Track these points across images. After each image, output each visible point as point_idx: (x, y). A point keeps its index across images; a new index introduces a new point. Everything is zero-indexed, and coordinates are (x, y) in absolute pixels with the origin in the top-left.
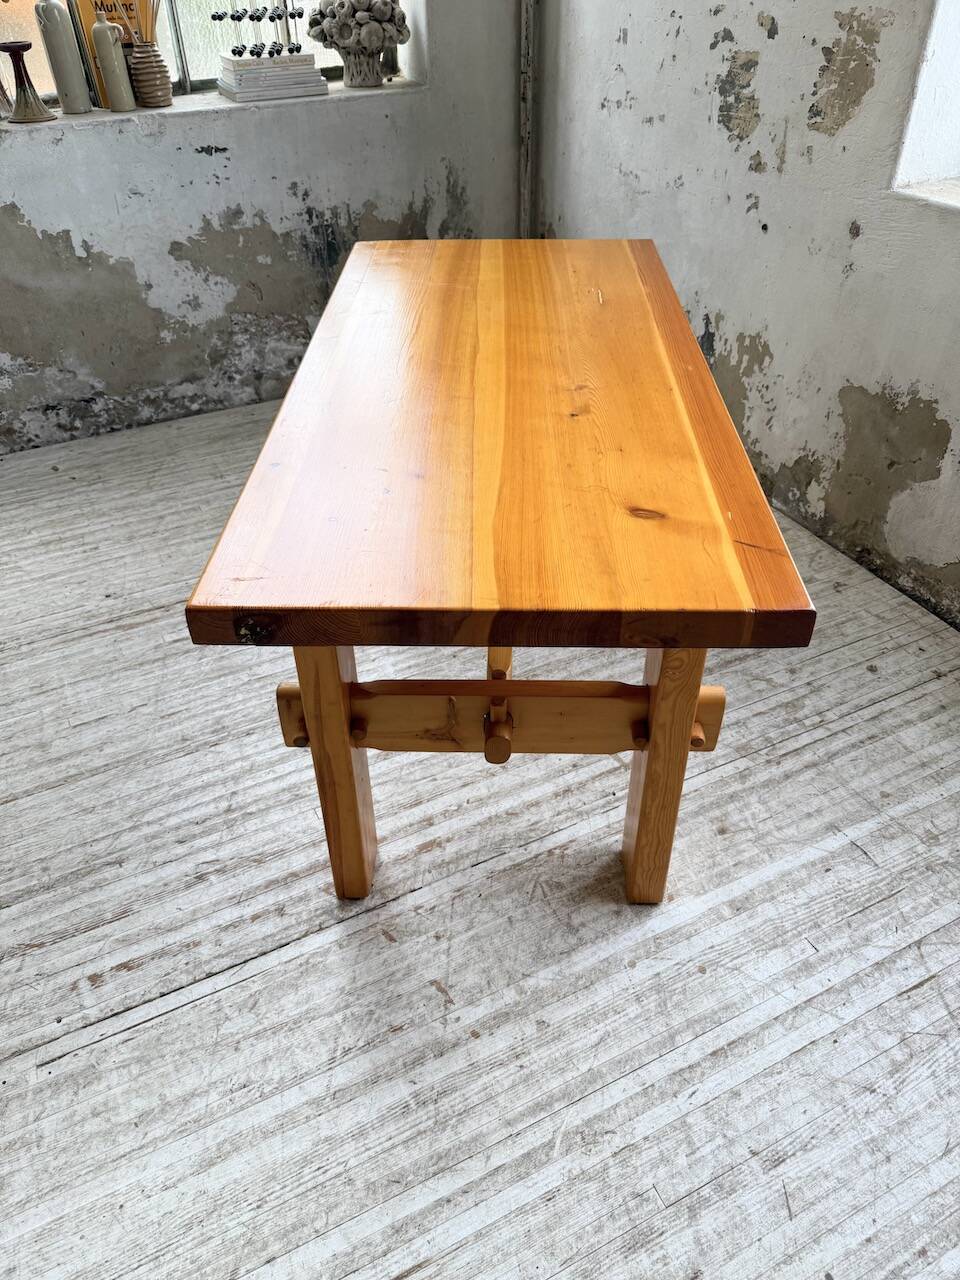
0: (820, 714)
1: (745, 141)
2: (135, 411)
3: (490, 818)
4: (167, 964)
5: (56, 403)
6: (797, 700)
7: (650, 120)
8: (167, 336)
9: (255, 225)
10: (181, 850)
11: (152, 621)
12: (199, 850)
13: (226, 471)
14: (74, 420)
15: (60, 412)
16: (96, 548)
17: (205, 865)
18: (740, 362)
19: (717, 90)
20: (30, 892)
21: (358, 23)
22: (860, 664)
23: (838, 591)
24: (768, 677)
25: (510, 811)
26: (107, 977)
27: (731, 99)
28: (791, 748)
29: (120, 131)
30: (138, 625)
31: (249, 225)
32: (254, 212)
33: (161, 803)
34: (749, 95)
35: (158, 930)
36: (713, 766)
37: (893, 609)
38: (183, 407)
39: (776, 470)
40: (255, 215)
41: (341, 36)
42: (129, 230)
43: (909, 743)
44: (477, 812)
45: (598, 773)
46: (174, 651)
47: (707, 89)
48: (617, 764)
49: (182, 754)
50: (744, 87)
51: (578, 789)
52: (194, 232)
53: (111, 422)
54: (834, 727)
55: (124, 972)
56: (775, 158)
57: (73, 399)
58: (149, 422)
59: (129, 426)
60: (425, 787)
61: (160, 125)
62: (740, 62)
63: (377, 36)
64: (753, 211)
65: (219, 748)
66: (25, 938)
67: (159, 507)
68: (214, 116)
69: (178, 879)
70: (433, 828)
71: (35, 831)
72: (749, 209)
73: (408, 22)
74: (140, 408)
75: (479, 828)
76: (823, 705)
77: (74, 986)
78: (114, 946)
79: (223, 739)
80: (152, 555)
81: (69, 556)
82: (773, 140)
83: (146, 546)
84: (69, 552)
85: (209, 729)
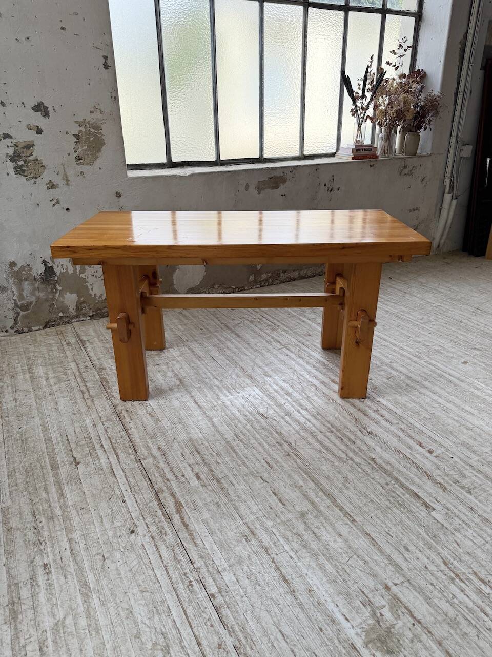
0: (255, 318)
1: (39, 179)
4: (413, 435)
6: (248, 321)
10: (358, 442)
17: (364, 433)
19: (9, 161)
20: (402, 485)
24: (237, 324)
26: (428, 449)
33: (333, 454)
34: (34, 159)
35: (400, 439)
49: (299, 454)
50: (28, 156)
55: (423, 445)
56: (62, 180)
62: (21, 146)
64: (57, 205)
65: (292, 441)
66: (425, 479)
69: (374, 439)
71: (366, 496)
72: (54, 205)
77: (437, 457)
78: (414, 450)
79: (286, 442)
80: (76, 521)
81: (50, 585)
82: (58, 174)
83: (58, 528)
84: (43, 586)
85: (280, 448)
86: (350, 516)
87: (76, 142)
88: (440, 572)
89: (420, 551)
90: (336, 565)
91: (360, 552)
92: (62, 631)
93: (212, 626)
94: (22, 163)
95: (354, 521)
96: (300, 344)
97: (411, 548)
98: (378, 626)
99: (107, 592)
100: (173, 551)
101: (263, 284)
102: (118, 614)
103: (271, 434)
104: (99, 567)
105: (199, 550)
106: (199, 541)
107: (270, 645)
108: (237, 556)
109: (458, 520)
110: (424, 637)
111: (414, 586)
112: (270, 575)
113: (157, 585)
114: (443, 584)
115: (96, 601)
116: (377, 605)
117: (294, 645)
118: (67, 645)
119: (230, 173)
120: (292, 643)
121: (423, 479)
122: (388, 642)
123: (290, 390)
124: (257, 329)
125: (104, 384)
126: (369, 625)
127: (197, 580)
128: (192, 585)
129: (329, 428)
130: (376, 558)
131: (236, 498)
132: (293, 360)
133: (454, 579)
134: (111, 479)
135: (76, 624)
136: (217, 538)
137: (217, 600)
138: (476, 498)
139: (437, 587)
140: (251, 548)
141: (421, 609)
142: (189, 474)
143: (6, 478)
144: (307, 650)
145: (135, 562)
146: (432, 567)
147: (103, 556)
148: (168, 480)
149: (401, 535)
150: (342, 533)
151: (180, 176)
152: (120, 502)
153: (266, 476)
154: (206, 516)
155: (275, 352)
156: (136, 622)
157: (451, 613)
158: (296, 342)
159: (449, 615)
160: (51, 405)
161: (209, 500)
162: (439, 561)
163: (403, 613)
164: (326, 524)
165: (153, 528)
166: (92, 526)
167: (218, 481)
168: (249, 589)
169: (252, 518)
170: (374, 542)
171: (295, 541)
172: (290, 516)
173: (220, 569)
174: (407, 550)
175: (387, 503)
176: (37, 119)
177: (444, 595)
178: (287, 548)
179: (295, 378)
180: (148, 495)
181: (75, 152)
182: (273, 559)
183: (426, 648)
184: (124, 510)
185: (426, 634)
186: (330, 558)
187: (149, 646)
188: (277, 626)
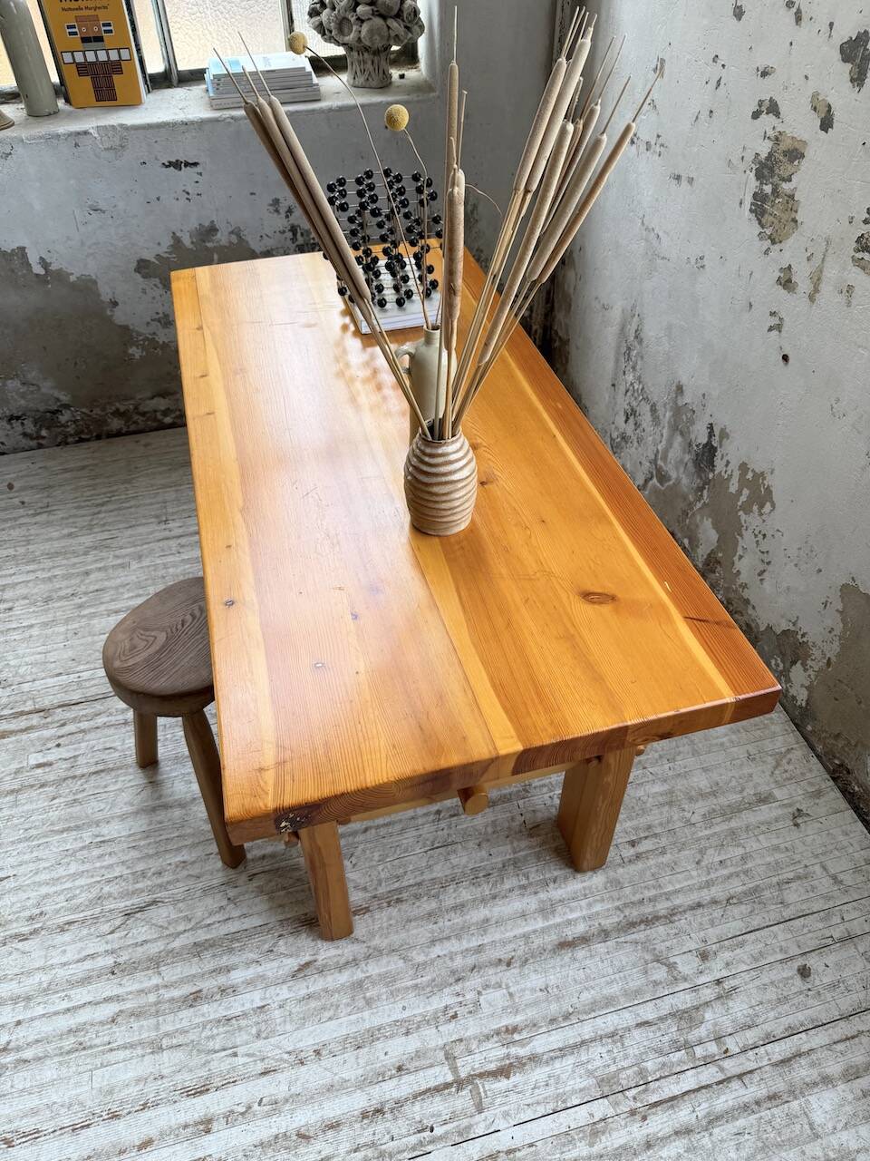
0: (718, 1039)
1: (777, 247)
2: (105, 422)
3: (276, 1137)
5: (20, 414)
6: (697, 1008)
7: (678, 178)
8: (135, 352)
9: (230, 242)
11: (27, 730)
13: (173, 513)
14: (40, 429)
15: (25, 422)
16: (10, 609)
18: (740, 492)
19: (754, 171)
21: (358, 19)
22: (791, 958)
23: (797, 825)
24: (672, 960)
25: (302, 1131)
27: (768, 189)
28: (667, 1094)
29: (76, 145)
30: (12, 733)
31: (224, 242)
32: (230, 230)
34: (789, 192)
36: (564, 1106)
37: (857, 870)
38: (155, 419)
39: (762, 629)
40: (232, 232)
41: (341, 31)
42: (90, 248)
43: (818, 1117)
44: (266, 1122)
45: (423, 1088)
46: (32, 781)
47: (742, 166)
48: (450, 1078)
50: (784, 180)
51: (392, 1110)
52: (163, 249)
53: (78, 433)
54: (731, 1066)
56: (809, 281)
57: (38, 411)
58: (119, 434)
59: (99, 437)
60: (220, 1064)
61: (122, 138)
62: (783, 147)
63: (379, 34)
64: (775, 333)
67: (90, 558)
68: (184, 128)
70: (210, 1137)
72: (771, 329)
73: (423, 16)
74: (109, 420)
75: (259, 1150)
76: (727, 1025)
79: (35, 932)
82: (809, 259)
85: (27, 913)
103: (76, 909)
142: (57, 754)
148: (63, 725)
152: (59, 672)
176: (838, 84)
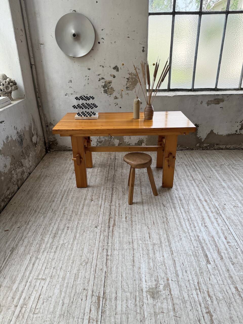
0: (189, 164)
1: (112, 95)
4: (226, 233)
8: (3, 178)
9: (11, 140)
10: (197, 228)
12: (198, 225)
17: (203, 225)
20: (203, 250)
21: (11, 86)
26: (228, 241)
28: (195, 168)
33: (182, 229)
34: (111, 87)
35: (217, 233)
36: (197, 174)
40: (11, 137)
43: (198, 161)
47: (100, 88)
49: (168, 223)
50: (109, 86)
54: (192, 164)
55: (227, 239)
56: (120, 96)
62: (107, 83)
64: (117, 105)
65: (169, 218)
66: (216, 252)
68: (1, 113)
69: (205, 229)
76: (187, 163)
77: (229, 245)
78: (221, 239)
79: (166, 217)
80: (82, 218)
81: (67, 233)
82: (119, 94)
83: (76, 218)
84: (65, 233)
85: (162, 219)
86: (172, 252)
87: (127, 81)
88: (193, 285)
89: (191, 275)
90: (154, 265)
91: (167, 265)
92: (63, 246)
93: (103, 263)
94: (106, 89)
95: (173, 254)
96: (202, 180)
97: (189, 272)
98: (155, 289)
99: (80, 241)
100: (105, 237)
101: (204, 148)
102: (80, 248)
103: (162, 213)
104: (82, 233)
105: (112, 241)
106: (114, 238)
107: (116, 276)
108: (123, 247)
109: (217, 271)
110: (169, 300)
111: (178, 283)
112: (130, 258)
113: (94, 245)
114: (191, 289)
115: (76, 242)
116: (160, 283)
117: (123, 280)
118: (63, 250)
119: (194, 96)
120: (123, 279)
121: (215, 251)
122: (155, 295)
123: (183, 199)
124: (186, 169)
125: (114, 176)
126: (152, 287)
127: (106, 249)
128: (104, 250)
129: (188, 218)
130: (171, 269)
131: (134, 229)
132: (194, 186)
133: (197, 289)
134: (99, 209)
135: (68, 246)
136: (120, 239)
137: (109, 257)
138: (234, 267)
139: (188, 289)
140: (129, 247)
141: (175, 292)
142: (124, 216)
143: (71, 198)
144: (127, 283)
145: (92, 236)
146: (191, 282)
147: (84, 231)
148: (116, 215)
149: (187, 266)
150: (164, 256)
151: (169, 96)
152: (98, 217)
153: (150, 226)
154: (121, 231)
155: (188, 181)
156: (83, 253)
157: (186, 298)
158: (201, 179)
159: (185, 299)
160: (94, 179)
161: (125, 226)
162: (196, 281)
163: (167, 290)
164: (161, 251)
165: (103, 228)
166: (86, 221)
167: (132, 222)
168: (120, 259)
169: (135, 238)
170: (175, 264)
171: (146, 251)
172: (149, 242)
173: (115, 249)
174: (186, 272)
175: (191, 254)
176: (114, 72)
177: (188, 292)
178: (141, 252)
179: (188, 194)
180: (107, 217)
181: (126, 85)
182: (134, 254)
183: (167, 303)
184: (97, 220)
185: (171, 299)
186: (154, 261)
187: (83, 260)
188: (122, 273)
